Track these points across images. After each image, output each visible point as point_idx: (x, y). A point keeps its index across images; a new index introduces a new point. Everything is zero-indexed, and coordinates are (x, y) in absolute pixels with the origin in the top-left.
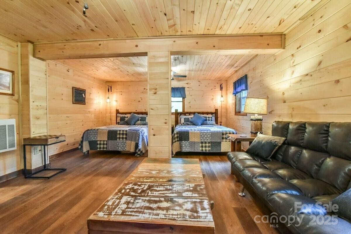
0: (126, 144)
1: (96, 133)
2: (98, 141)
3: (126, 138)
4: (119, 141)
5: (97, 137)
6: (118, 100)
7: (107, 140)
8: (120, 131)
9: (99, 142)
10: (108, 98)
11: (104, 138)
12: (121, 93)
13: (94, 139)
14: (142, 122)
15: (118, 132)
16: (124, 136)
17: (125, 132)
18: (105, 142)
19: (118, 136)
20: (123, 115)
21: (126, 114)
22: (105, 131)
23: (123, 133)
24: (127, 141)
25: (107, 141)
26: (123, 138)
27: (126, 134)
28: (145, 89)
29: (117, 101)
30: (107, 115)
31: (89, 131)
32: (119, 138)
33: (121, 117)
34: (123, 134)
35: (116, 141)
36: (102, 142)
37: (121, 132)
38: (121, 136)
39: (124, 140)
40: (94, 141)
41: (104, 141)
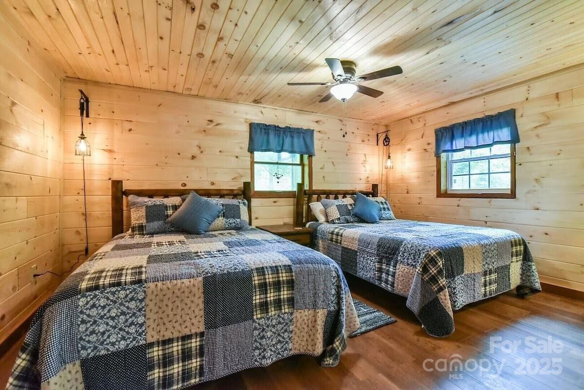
0: (291, 328)
1: (132, 305)
2: (151, 345)
3: (291, 301)
4: (262, 322)
5: (141, 325)
6: (115, 149)
7: (202, 329)
8: (261, 271)
9: (156, 353)
10: (82, 137)
11: (188, 324)
12: (128, 126)
13: (122, 345)
14: (231, 221)
15: (256, 280)
16: (285, 294)
17: (284, 276)
18: (194, 343)
19: (257, 299)
20: (158, 200)
21: (166, 196)
22: (186, 281)
23: (279, 282)
24: (297, 314)
25: (202, 334)
26: (278, 303)
27: (291, 284)
28: (211, 121)
29: (110, 151)
30: (69, 199)
31: (82, 302)
32: (264, 306)
33: (147, 207)
34: (277, 285)
35: (247, 323)
36: (176, 348)
37: (270, 278)
38: (271, 296)
39: (286, 309)
40: (126, 351)
41: (185, 338)
